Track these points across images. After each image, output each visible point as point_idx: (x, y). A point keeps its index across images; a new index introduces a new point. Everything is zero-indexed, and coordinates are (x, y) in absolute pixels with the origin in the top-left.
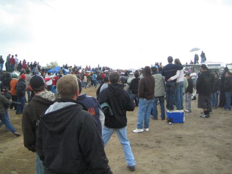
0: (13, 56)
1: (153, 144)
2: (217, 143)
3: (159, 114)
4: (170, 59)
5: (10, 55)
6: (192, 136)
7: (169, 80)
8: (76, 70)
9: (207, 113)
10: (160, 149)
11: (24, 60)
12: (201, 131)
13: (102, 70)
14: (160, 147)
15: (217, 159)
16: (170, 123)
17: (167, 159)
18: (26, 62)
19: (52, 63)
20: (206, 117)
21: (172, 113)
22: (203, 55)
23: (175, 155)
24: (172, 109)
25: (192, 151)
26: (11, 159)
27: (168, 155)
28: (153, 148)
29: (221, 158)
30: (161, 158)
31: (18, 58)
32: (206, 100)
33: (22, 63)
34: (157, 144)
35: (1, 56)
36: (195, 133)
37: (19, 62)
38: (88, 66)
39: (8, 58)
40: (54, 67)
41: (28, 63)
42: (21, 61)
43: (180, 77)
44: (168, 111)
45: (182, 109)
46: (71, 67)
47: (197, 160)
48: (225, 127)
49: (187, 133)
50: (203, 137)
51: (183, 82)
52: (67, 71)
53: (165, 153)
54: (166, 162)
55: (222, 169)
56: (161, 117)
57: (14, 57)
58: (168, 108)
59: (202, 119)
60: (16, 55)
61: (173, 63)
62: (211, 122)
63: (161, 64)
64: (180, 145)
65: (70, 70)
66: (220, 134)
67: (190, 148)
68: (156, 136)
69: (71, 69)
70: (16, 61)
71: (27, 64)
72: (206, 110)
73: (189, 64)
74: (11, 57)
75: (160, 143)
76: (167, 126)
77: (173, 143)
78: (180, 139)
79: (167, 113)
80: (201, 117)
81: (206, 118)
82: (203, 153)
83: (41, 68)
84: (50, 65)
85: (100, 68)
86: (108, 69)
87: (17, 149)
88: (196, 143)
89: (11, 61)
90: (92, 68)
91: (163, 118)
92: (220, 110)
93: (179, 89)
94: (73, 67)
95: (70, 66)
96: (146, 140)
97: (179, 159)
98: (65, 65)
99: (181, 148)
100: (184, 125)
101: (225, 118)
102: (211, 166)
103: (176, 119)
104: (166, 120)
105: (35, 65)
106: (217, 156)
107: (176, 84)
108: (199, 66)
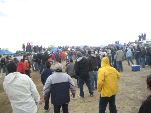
5: (28, 43)
11: (37, 45)
37: (33, 46)
39: (27, 45)
57: (31, 44)
60: (32, 43)
63: (119, 42)
74: (29, 44)
84: (50, 46)
89: (29, 46)
98: (59, 46)
105: (41, 48)
108: (141, 43)
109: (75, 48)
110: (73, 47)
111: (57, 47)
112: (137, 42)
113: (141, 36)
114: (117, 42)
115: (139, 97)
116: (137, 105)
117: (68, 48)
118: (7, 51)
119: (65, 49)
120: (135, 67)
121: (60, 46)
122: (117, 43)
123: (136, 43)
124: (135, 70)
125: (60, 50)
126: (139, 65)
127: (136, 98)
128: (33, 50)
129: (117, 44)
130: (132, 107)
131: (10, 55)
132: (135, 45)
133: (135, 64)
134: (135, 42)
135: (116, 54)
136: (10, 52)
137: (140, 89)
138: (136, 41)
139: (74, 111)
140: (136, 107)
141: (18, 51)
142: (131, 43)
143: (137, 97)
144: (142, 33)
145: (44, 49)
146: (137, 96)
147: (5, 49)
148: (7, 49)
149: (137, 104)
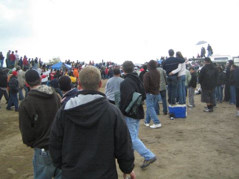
0: (13, 52)
1: (153, 139)
2: (218, 138)
3: (161, 109)
4: (171, 52)
5: (10, 51)
6: (193, 131)
7: (170, 74)
8: (78, 65)
9: (211, 108)
10: (159, 144)
11: (25, 56)
12: (203, 126)
13: (106, 65)
14: (159, 142)
15: (216, 154)
16: (172, 118)
17: (166, 155)
18: (27, 58)
19: (54, 59)
20: (209, 111)
21: (174, 108)
22: (210, 48)
23: (174, 150)
24: (173, 103)
25: (191, 146)
26: (7, 156)
27: (167, 150)
28: (152, 143)
29: (221, 153)
30: (160, 153)
31: (18, 54)
32: (210, 94)
33: (23, 59)
34: (156, 139)
35: (1, 52)
36: (197, 128)
38: (92, 62)
40: (56, 62)
41: (30, 59)
42: (21, 58)
43: (182, 70)
44: (170, 106)
45: (184, 103)
46: (74, 62)
47: (196, 155)
48: (228, 122)
49: (189, 128)
50: (205, 131)
51: (185, 75)
52: (70, 66)
53: (164, 149)
54: (164, 157)
55: (220, 164)
56: (163, 111)
57: (15, 53)
58: (170, 103)
59: (205, 114)
60: (16, 51)
61: (175, 56)
62: (214, 116)
64: (180, 140)
65: (73, 66)
66: (222, 129)
67: (190, 143)
68: (156, 132)
69: (73, 64)
70: (16, 57)
71: (28, 60)
72: (209, 104)
73: (196, 58)
74: (11, 53)
75: (159, 138)
76: (169, 121)
77: (173, 138)
78: (181, 134)
79: (169, 108)
80: (205, 111)
81: (209, 113)
82: (203, 147)
83: (43, 64)
84: (52, 61)
85: (104, 64)
86: (112, 64)
87: (15, 146)
88: (197, 138)
90: (95, 63)
91: (165, 113)
92: (225, 104)
93: (181, 83)
94: (76, 62)
95: (72, 61)
96: (146, 135)
97: (178, 154)
98: (68, 60)
99: (181, 143)
100: (187, 120)
101: (230, 112)
102: (210, 161)
103: (179, 114)
104: (168, 115)
106: (217, 150)
107: (178, 78)
110: (92, 64)
114: (163, 58)
117: (83, 64)
142: (190, 60)
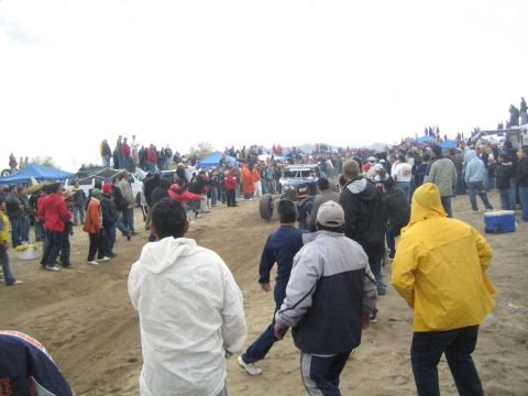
0: (126, 140)
5: (120, 137)
18: (154, 148)
19: (200, 146)
31: (137, 141)
37: (139, 149)
38: (277, 146)
39: (119, 143)
60: (134, 137)
63: (438, 130)
74: (122, 141)
84: (197, 148)
108: (518, 131)
109: (285, 152)
110: (277, 151)
111: (223, 150)
112: (504, 128)
113: (519, 107)
114: (431, 130)
115: (509, 324)
116: (504, 353)
117: (260, 152)
118: (47, 165)
119: (250, 158)
120: (497, 217)
121: (233, 149)
122: (431, 134)
123: (499, 132)
124: (496, 228)
125: (233, 159)
126: (512, 212)
127: (502, 327)
128: (138, 162)
129: (431, 139)
130: (486, 358)
131: (61, 179)
132: (496, 139)
133: (498, 209)
134: (495, 128)
135: (431, 173)
136: (59, 171)
137: (515, 297)
138: (500, 126)
139: (283, 373)
140: (501, 359)
141: (87, 165)
142: (482, 134)
143: (504, 324)
144: (523, 99)
145: (177, 159)
146: (505, 320)
147: (42, 161)
148: (50, 158)
149: (506, 349)
